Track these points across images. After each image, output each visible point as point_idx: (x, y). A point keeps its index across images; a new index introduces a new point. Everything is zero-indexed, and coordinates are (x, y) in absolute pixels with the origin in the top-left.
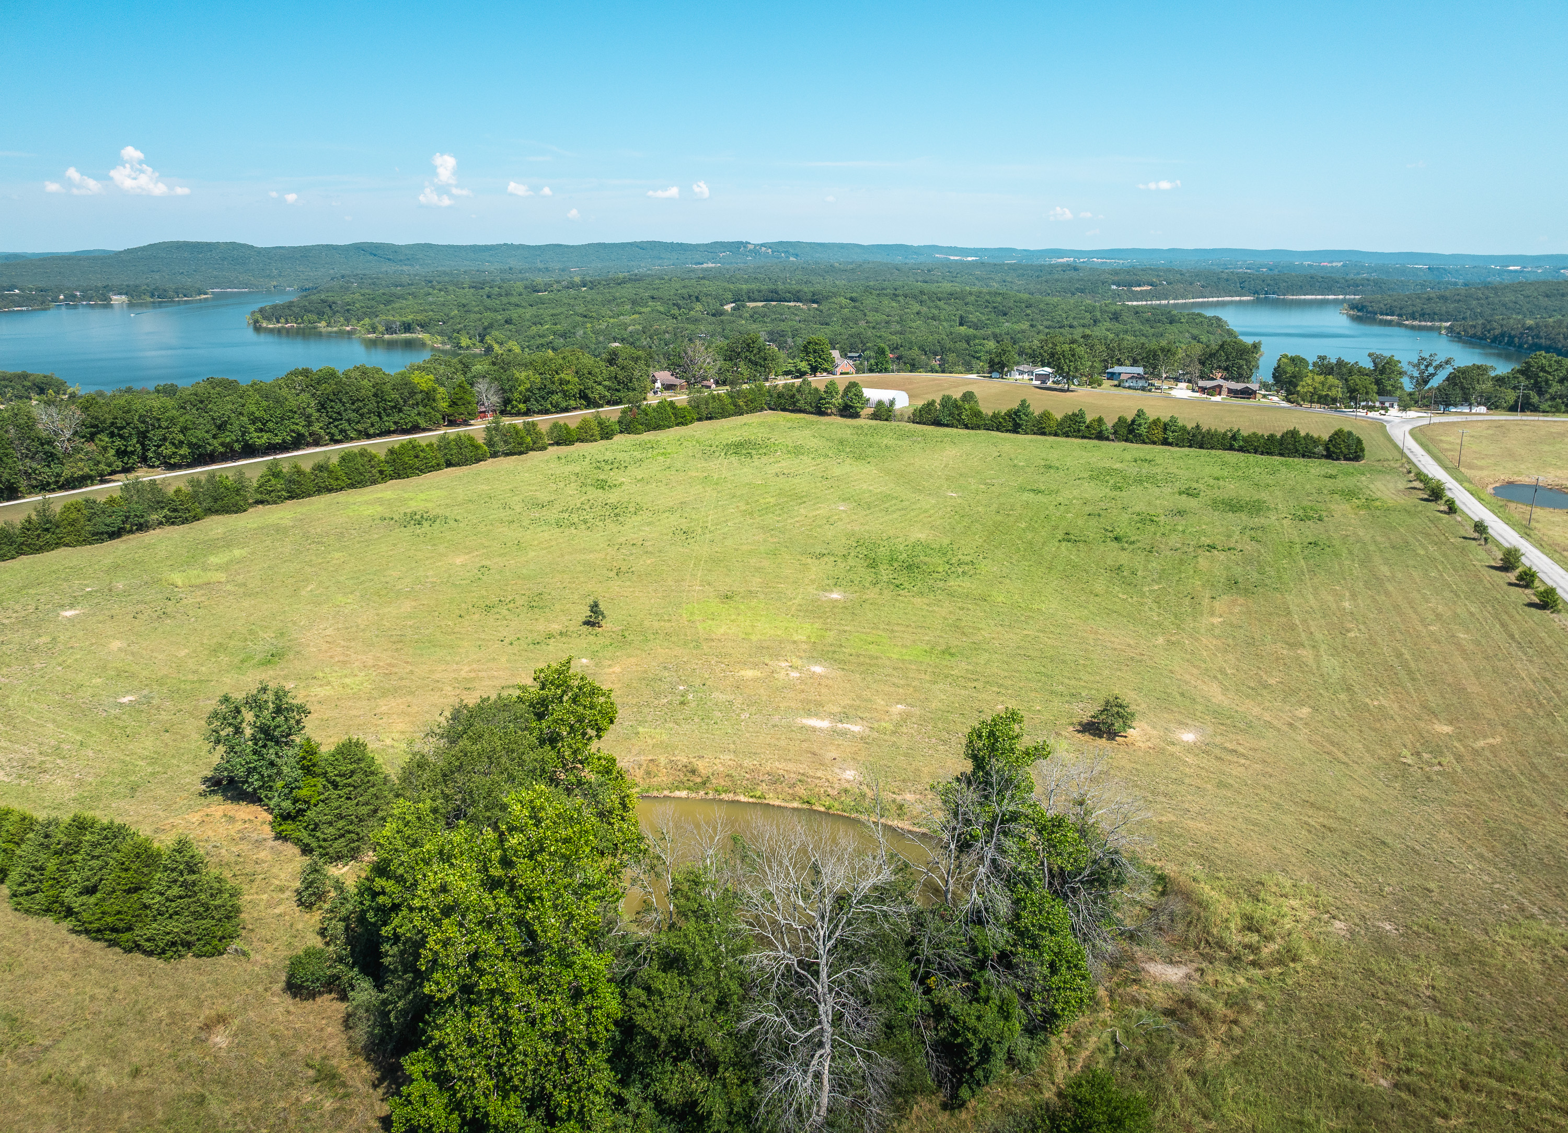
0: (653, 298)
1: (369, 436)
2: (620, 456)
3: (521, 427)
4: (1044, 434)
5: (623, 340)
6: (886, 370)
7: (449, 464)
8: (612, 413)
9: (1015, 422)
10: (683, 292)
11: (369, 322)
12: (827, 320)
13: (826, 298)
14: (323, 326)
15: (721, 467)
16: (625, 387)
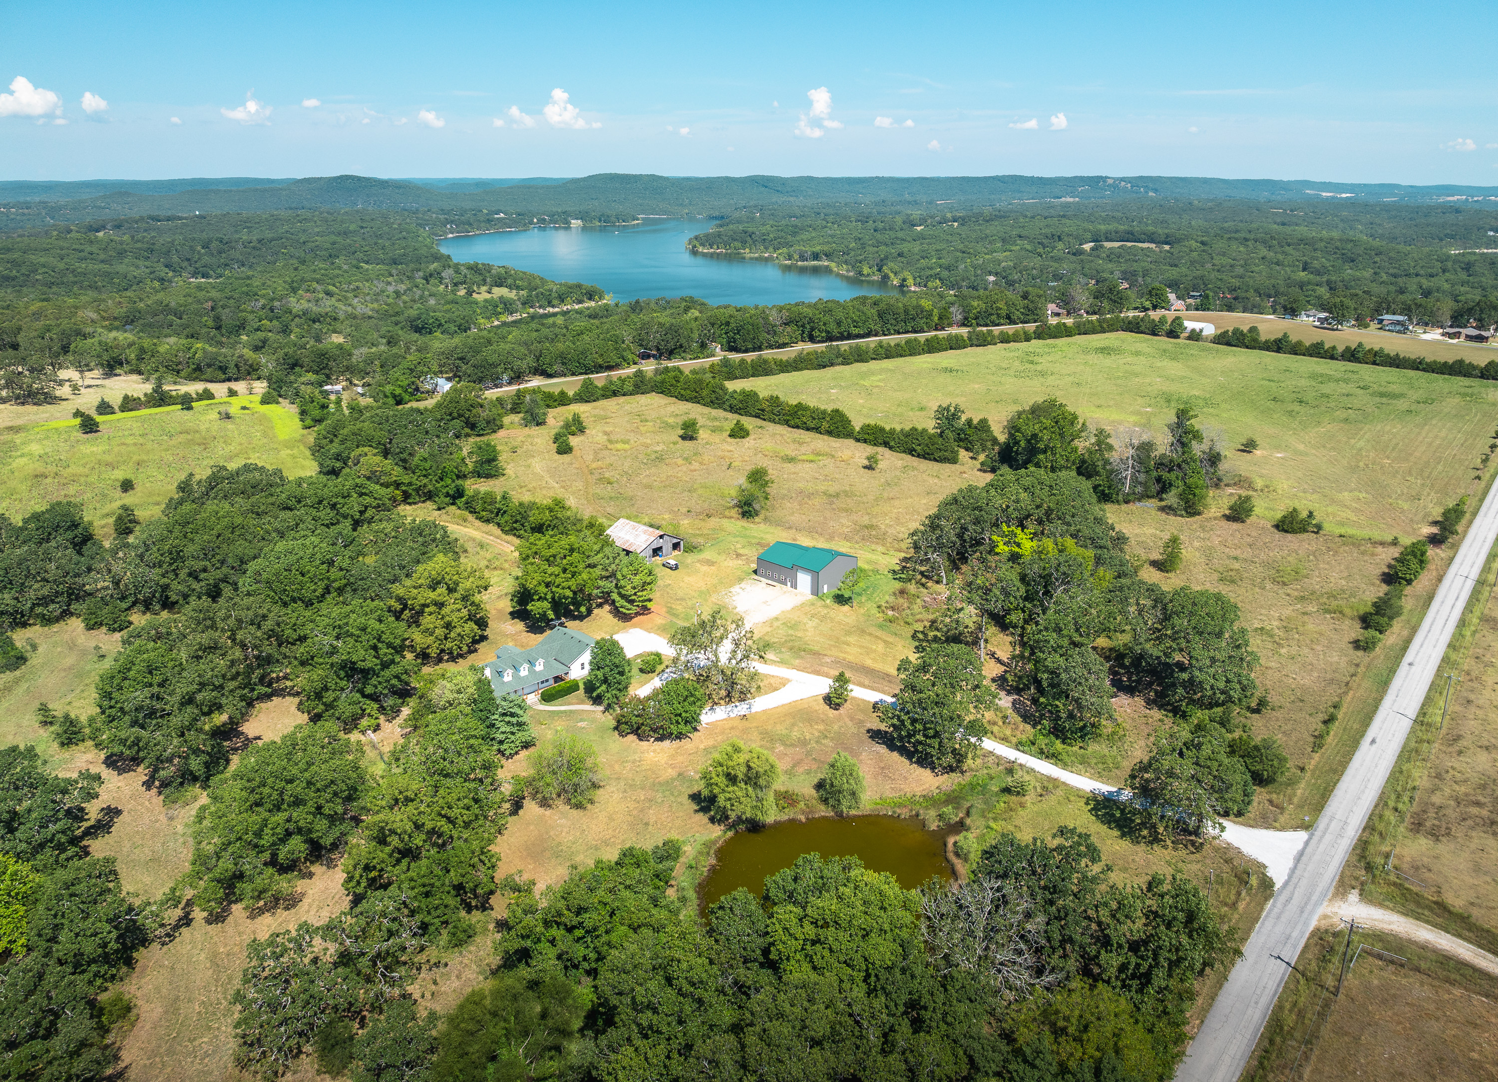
0: (1020, 236)
1: (899, 333)
2: (1037, 350)
3: (965, 336)
4: (1296, 354)
5: (996, 274)
6: (1208, 309)
8: (1031, 327)
9: (1278, 346)
10: (1047, 231)
11: (785, 250)
12: (1177, 262)
13: (1178, 241)
14: (747, 253)
15: (1094, 358)
16: (1032, 313)
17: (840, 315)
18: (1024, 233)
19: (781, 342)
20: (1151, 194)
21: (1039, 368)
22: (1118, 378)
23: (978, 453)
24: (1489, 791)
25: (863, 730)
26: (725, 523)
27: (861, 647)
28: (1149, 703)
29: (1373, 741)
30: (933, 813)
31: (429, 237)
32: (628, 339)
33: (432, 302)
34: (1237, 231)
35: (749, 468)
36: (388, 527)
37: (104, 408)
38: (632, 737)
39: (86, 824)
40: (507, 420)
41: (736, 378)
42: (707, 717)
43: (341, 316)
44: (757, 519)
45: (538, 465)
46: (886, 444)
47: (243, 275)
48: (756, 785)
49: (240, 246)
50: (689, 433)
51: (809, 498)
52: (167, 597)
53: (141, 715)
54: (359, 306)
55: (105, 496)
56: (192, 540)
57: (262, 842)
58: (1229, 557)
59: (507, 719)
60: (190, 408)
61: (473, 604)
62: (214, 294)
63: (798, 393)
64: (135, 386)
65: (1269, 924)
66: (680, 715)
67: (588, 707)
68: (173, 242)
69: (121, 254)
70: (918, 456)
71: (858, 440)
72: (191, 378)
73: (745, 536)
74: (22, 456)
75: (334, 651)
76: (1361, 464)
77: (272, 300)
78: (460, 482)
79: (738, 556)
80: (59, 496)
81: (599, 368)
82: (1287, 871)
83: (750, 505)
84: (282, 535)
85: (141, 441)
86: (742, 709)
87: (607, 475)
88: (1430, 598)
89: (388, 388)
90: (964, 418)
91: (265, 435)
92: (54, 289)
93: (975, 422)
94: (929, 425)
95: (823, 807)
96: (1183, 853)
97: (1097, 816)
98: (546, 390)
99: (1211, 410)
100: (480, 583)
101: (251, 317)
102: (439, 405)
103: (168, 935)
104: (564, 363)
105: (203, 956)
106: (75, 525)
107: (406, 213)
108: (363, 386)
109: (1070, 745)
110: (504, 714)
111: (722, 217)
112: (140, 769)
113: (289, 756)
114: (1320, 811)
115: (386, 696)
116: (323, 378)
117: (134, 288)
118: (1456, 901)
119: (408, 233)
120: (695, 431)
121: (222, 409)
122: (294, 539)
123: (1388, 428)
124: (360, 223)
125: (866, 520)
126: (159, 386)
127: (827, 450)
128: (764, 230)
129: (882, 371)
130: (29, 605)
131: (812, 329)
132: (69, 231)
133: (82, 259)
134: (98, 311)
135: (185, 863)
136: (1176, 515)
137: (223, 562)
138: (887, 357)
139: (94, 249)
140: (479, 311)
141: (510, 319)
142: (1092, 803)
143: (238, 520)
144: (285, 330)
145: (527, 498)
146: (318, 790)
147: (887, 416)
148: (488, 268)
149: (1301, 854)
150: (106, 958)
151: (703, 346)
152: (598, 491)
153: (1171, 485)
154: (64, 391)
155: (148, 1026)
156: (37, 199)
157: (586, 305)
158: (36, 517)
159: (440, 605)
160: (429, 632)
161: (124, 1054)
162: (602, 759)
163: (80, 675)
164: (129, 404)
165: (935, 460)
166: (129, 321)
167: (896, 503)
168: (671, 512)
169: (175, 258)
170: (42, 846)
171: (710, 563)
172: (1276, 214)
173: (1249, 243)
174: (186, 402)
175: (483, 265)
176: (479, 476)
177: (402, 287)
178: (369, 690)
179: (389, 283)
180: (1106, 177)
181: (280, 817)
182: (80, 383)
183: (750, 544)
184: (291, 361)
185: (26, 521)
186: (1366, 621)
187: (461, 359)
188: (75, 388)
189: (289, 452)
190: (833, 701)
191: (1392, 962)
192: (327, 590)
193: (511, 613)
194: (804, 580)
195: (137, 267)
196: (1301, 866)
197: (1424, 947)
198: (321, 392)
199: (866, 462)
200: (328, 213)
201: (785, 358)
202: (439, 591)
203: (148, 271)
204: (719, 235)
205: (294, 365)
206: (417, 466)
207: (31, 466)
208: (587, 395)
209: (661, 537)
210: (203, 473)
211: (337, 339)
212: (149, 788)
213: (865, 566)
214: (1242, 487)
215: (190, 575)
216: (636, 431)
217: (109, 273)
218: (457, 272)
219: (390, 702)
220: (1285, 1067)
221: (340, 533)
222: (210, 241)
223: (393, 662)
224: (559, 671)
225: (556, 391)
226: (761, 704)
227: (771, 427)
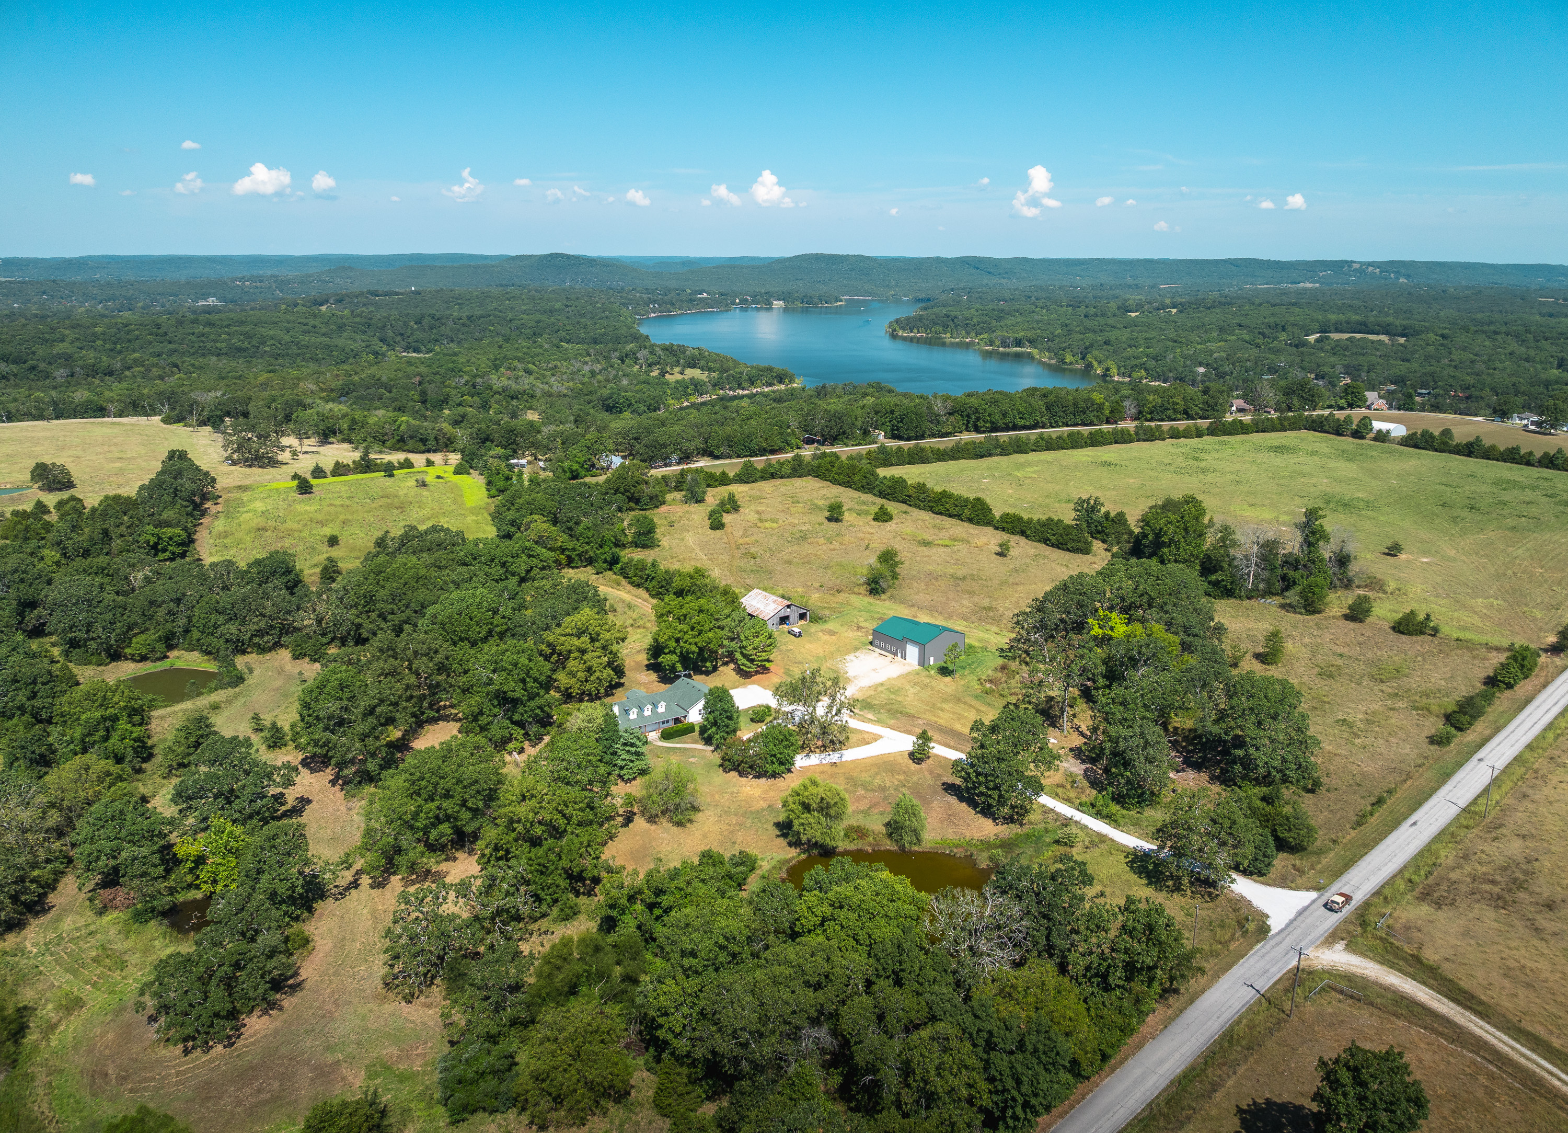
0: (1240, 326)
1: (1067, 426)
2: (1207, 447)
3: (1132, 431)
5: (1207, 365)
6: (1412, 410)
7: (1116, 442)
8: (1204, 423)
9: (1470, 450)
10: (1271, 320)
11: (986, 335)
12: (1409, 356)
13: (1417, 333)
14: (947, 337)
15: (1263, 457)
16: (1212, 408)
17: (1006, 406)
18: (1245, 321)
19: (944, 431)
20: (1402, 280)
21: (1202, 464)
22: (1283, 477)
23: (1111, 545)
24: (1509, 873)
25: (939, 783)
26: (854, 599)
27: (954, 713)
28: (1213, 779)
29: (1415, 824)
30: (985, 855)
31: (631, 316)
32: (794, 424)
33: (625, 382)
34: (1491, 323)
35: (883, 548)
36: (547, 584)
37: (318, 472)
38: (734, 774)
39: (283, 808)
40: (669, 497)
41: (892, 465)
42: (800, 761)
43: (538, 393)
44: (883, 596)
45: (690, 539)
46: (1023, 533)
47: (450, 352)
48: (827, 815)
49: (450, 323)
50: (835, 515)
51: (936, 579)
52: (360, 634)
53: (332, 723)
54: (556, 385)
55: (313, 548)
56: (383, 587)
57: (418, 824)
58: (1334, 654)
59: (628, 748)
60: (391, 475)
61: (611, 653)
62: (423, 369)
63: (950, 481)
64: (346, 453)
65: (1252, 961)
66: (774, 756)
67: (700, 746)
68: (388, 318)
69: (341, 328)
70: (1053, 546)
71: (997, 528)
72: (396, 448)
73: (869, 611)
74: (248, 511)
75: (490, 682)
76: (1510, 572)
77: (475, 376)
78: (617, 550)
79: (859, 628)
80: (278, 546)
81: (763, 452)
82: (1287, 921)
83: (877, 583)
84: (458, 586)
85: (348, 502)
86: (834, 757)
87: (753, 550)
88: (1528, 702)
89: (567, 464)
90: (1103, 510)
91: (455, 502)
92: (280, 361)
93: (1113, 514)
94: (1068, 516)
95: (888, 842)
96: (1198, 901)
97: (1132, 867)
98: (709, 470)
99: (1370, 513)
100: (618, 635)
101: (454, 392)
102: (608, 481)
103: (340, 894)
104: (730, 446)
105: (365, 911)
106: (289, 571)
107: (611, 292)
108: (545, 461)
109: (1128, 809)
110: (625, 744)
111: (929, 300)
112: (328, 770)
113: (445, 759)
114: (1337, 877)
115: (530, 723)
116: (510, 452)
117: (351, 361)
118: (1430, 955)
119: (611, 312)
120: (841, 514)
121: (419, 477)
122: (467, 589)
123: (1557, 537)
124: (565, 302)
125: (986, 602)
126: (366, 454)
127: (964, 536)
128: (967, 314)
129: (1040, 462)
130: (249, 635)
131: (978, 419)
132: (296, 305)
133: (305, 332)
134: (317, 383)
135: (357, 839)
136: (1295, 612)
137: (407, 606)
138: (1048, 449)
139: (317, 322)
140: (669, 391)
141: (700, 400)
142: (1131, 857)
143: (423, 572)
144: (485, 406)
145: (675, 566)
146: (465, 787)
147: (1032, 507)
148: (683, 349)
149: (1305, 909)
150: (292, 900)
151: (866, 433)
152: (742, 564)
153: (1294, 583)
154: (285, 456)
155: (321, 955)
156: (269, 273)
157: (775, 388)
158: (258, 562)
159: (583, 652)
160: (572, 674)
161: (302, 971)
162: (704, 789)
163: (286, 695)
164: (340, 469)
165: (1068, 550)
166: (343, 393)
167: (1020, 588)
168: (805, 586)
169: (390, 333)
170: (251, 817)
171: (832, 633)
172: (1544, 303)
173: (1498, 337)
174: (389, 470)
175: (679, 346)
176: (636, 546)
177: (597, 367)
178: (516, 717)
179: (586, 363)
180: (1352, 262)
181: (432, 805)
182: (299, 449)
183: (873, 618)
184: (482, 436)
185: (250, 566)
186: (1448, 718)
187: (636, 439)
188: (294, 453)
189: (474, 518)
190: (918, 756)
191: (1352, 997)
192: (490, 633)
193: (647, 666)
194: (912, 651)
195: (355, 341)
196: (1300, 918)
197: (1387, 989)
198: (507, 465)
199: (998, 549)
200: (536, 291)
201: (942, 447)
202: (583, 639)
203: (364, 344)
204: (920, 318)
205: (485, 439)
206: (581, 534)
207: (255, 521)
208: (747, 477)
209: (789, 606)
210: (397, 531)
211: (532, 416)
212: (333, 785)
213: (976, 644)
214: (1372, 589)
215: (379, 616)
216: (786, 511)
217: (329, 346)
218: (652, 353)
219: (534, 729)
220: (1224, 1064)
221: (506, 587)
222: (423, 316)
223: (538, 694)
224: (679, 714)
225: (718, 472)
226: (850, 754)
227: (915, 512)
